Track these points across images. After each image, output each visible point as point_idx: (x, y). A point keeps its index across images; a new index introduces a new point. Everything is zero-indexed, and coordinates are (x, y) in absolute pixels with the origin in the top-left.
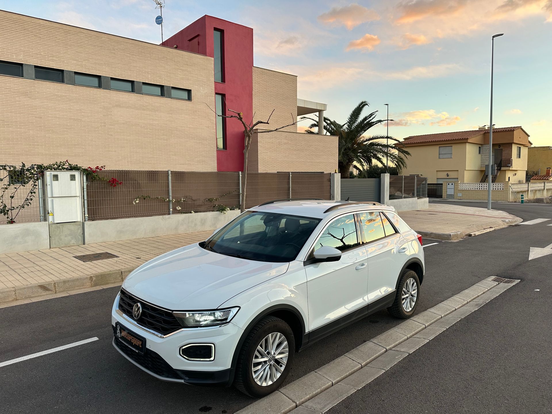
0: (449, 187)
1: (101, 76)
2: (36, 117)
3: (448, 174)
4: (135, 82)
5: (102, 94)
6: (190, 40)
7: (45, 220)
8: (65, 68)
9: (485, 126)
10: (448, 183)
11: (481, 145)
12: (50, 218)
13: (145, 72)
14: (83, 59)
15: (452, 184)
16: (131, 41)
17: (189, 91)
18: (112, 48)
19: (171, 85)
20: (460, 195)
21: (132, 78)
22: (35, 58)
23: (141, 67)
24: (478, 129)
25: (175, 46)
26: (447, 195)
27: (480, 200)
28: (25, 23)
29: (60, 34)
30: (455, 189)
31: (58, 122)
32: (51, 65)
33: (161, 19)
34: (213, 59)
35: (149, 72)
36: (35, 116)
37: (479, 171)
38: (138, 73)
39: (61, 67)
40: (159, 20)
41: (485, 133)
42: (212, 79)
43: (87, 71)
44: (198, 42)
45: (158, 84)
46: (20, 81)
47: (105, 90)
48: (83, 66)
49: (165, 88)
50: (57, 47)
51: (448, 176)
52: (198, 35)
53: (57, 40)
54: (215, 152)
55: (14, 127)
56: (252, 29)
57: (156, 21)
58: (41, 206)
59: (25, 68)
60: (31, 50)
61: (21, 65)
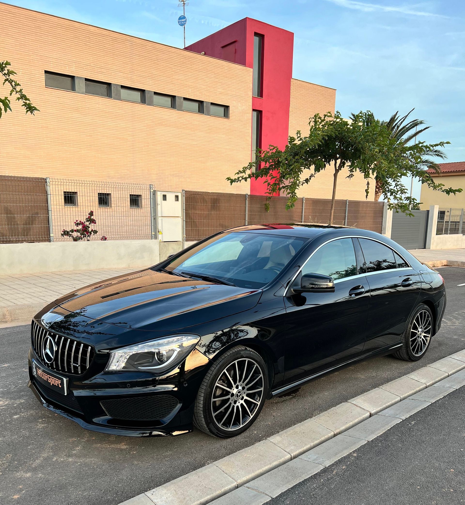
1: (145, 90)
4: (177, 98)
5: (146, 111)
6: (223, 47)
7: (156, 238)
8: (113, 81)
12: (160, 236)
13: (186, 85)
14: (129, 71)
17: (226, 108)
18: (156, 58)
19: (211, 100)
21: (174, 93)
22: (86, 70)
23: (182, 80)
25: (204, 53)
28: (76, 31)
29: (108, 42)
32: (100, 78)
33: (185, 20)
34: (251, 70)
35: (190, 86)
38: (179, 87)
39: (109, 80)
40: (182, 21)
42: (250, 94)
43: (133, 85)
44: (236, 50)
45: (198, 99)
46: (72, 95)
47: (148, 106)
48: (129, 79)
49: (205, 104)
50: (106, 57)
52: (235, 42)
53: (106, 50)
56: (293, 34)
57: (179, 22)
58: (152, 224)
59: (76, 81)
60: (82, 61)
61: (73, 77)
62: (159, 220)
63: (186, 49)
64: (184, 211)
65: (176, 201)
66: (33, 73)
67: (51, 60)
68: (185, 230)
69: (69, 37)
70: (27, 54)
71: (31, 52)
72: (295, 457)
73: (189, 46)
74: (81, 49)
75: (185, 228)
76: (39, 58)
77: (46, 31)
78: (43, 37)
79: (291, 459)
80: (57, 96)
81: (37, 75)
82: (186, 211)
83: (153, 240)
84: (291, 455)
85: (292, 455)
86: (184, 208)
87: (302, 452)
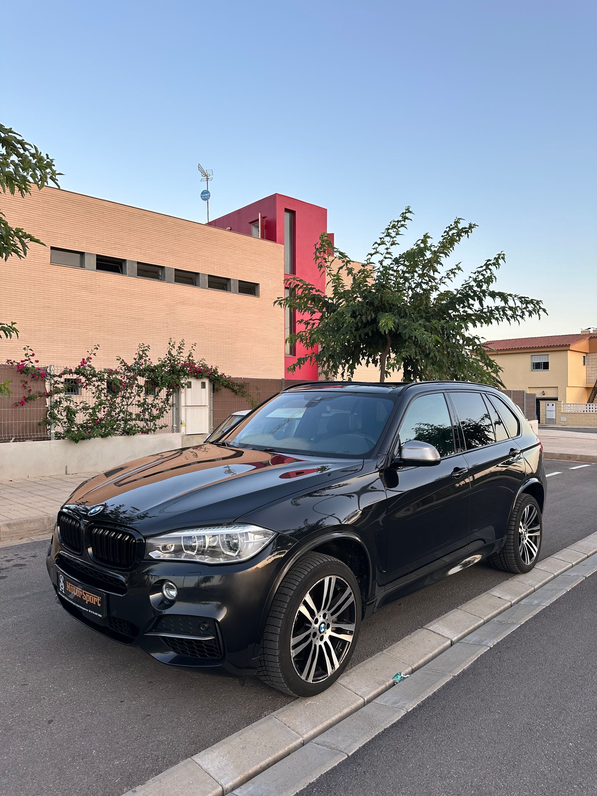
0: (548, 408)
2: (96, 316)
3: (543, 392)
4: (200, 275)
6: (251, 223)
7: (178, 431)
9: (589, 328)
10: (547, 404)
11: (586, 353)
12: (183, 429)
13: (211, 262)
14: (146, 247)
15: (553, 405)
16: (197, 225)
17: (255, 286)
18: (176, 233)
19: (238, 277)
20: (564, 419)
21: (197, 269)
22: (97, 246)
23: (206, 256)
24: (580, 333)
25: (229, 228)
26: (546, 419)
27: (591, 426)
30: (557, 411)
31: (118, 322)
32: (114, 254)
33: (208, 194)
34: (283, 246)
35: (215, 263)
36: (95, 314)
37: (584, 388)
38: (203, 264)
39: (124, 256)
40: (205, 195)
41: (590, 338)
42: (282, 271)
43: (150, 261)
45: (224, 276)
46: (81, 272)
47: (168, 284)
49: (232, 282)
51: (544, 395)
53: (120, 225)
54: (283, 359)
55: (73, 327)
56: (326, 210)
57: (201, 197)
58: (174, 415)
59: (86, 257)
60: (93, 237)
61: (82, 254)
62: (183, 410)
63: (210, 224)
64: (212, 399)
65: (202, 388)
66: (37, 249)
67: (59, 236)
68: (212, 420)
69: (81, 212)
70: (32, 229)
71: (36, 228)
72: (369, 701)
73: (213, 221)
74: (93, 225)
75: (212, 418)
76: (45, 234)
77: (55, 206)
78: (51, 212)
79: (364, 704)
80: (64, 274)
81: (42, 252)
82: (213, 399)
83: (175, 434)
84: (364, 699)
85: (366, 699)
86: (212, 397)
87: (377, 695)
